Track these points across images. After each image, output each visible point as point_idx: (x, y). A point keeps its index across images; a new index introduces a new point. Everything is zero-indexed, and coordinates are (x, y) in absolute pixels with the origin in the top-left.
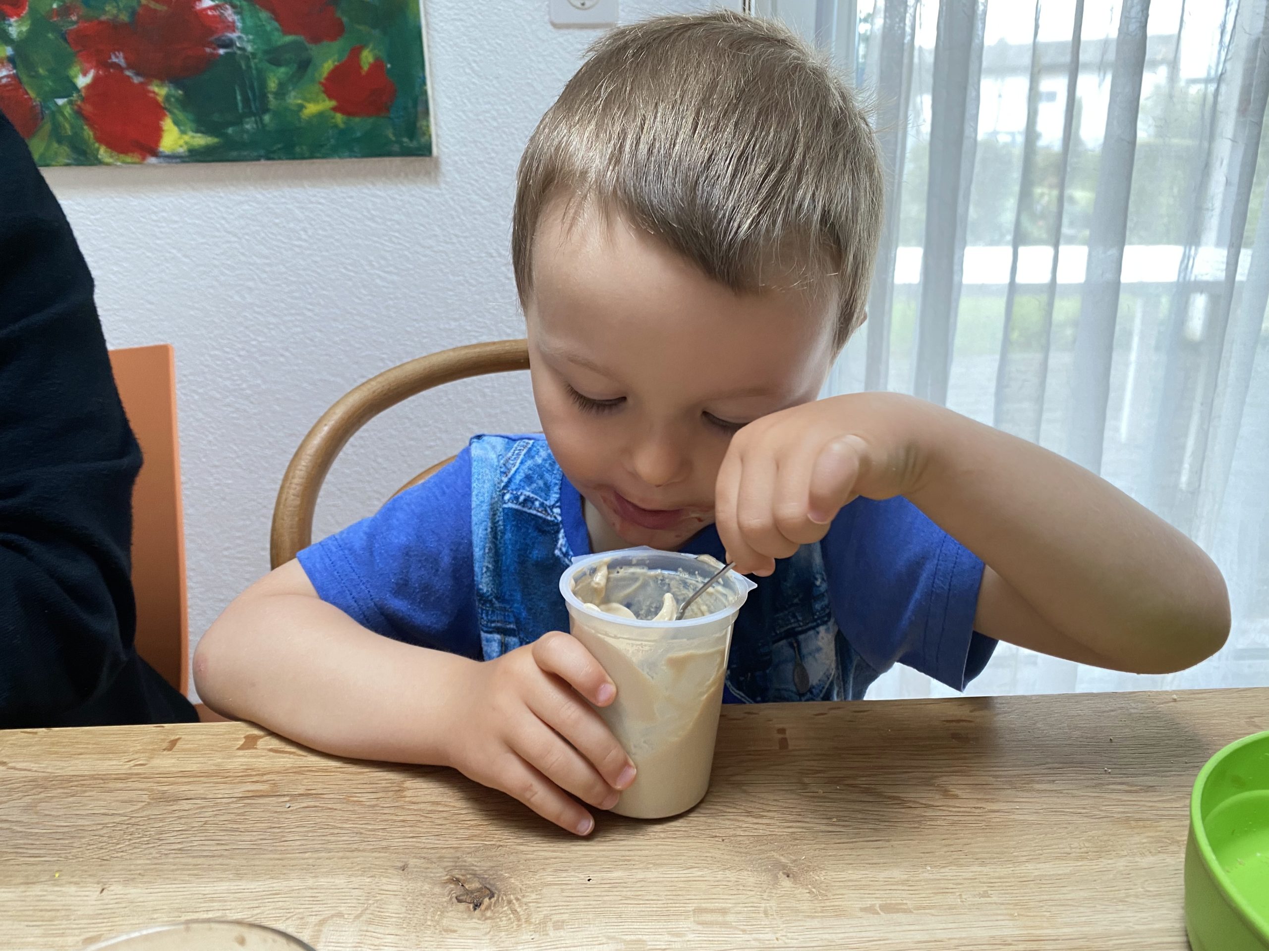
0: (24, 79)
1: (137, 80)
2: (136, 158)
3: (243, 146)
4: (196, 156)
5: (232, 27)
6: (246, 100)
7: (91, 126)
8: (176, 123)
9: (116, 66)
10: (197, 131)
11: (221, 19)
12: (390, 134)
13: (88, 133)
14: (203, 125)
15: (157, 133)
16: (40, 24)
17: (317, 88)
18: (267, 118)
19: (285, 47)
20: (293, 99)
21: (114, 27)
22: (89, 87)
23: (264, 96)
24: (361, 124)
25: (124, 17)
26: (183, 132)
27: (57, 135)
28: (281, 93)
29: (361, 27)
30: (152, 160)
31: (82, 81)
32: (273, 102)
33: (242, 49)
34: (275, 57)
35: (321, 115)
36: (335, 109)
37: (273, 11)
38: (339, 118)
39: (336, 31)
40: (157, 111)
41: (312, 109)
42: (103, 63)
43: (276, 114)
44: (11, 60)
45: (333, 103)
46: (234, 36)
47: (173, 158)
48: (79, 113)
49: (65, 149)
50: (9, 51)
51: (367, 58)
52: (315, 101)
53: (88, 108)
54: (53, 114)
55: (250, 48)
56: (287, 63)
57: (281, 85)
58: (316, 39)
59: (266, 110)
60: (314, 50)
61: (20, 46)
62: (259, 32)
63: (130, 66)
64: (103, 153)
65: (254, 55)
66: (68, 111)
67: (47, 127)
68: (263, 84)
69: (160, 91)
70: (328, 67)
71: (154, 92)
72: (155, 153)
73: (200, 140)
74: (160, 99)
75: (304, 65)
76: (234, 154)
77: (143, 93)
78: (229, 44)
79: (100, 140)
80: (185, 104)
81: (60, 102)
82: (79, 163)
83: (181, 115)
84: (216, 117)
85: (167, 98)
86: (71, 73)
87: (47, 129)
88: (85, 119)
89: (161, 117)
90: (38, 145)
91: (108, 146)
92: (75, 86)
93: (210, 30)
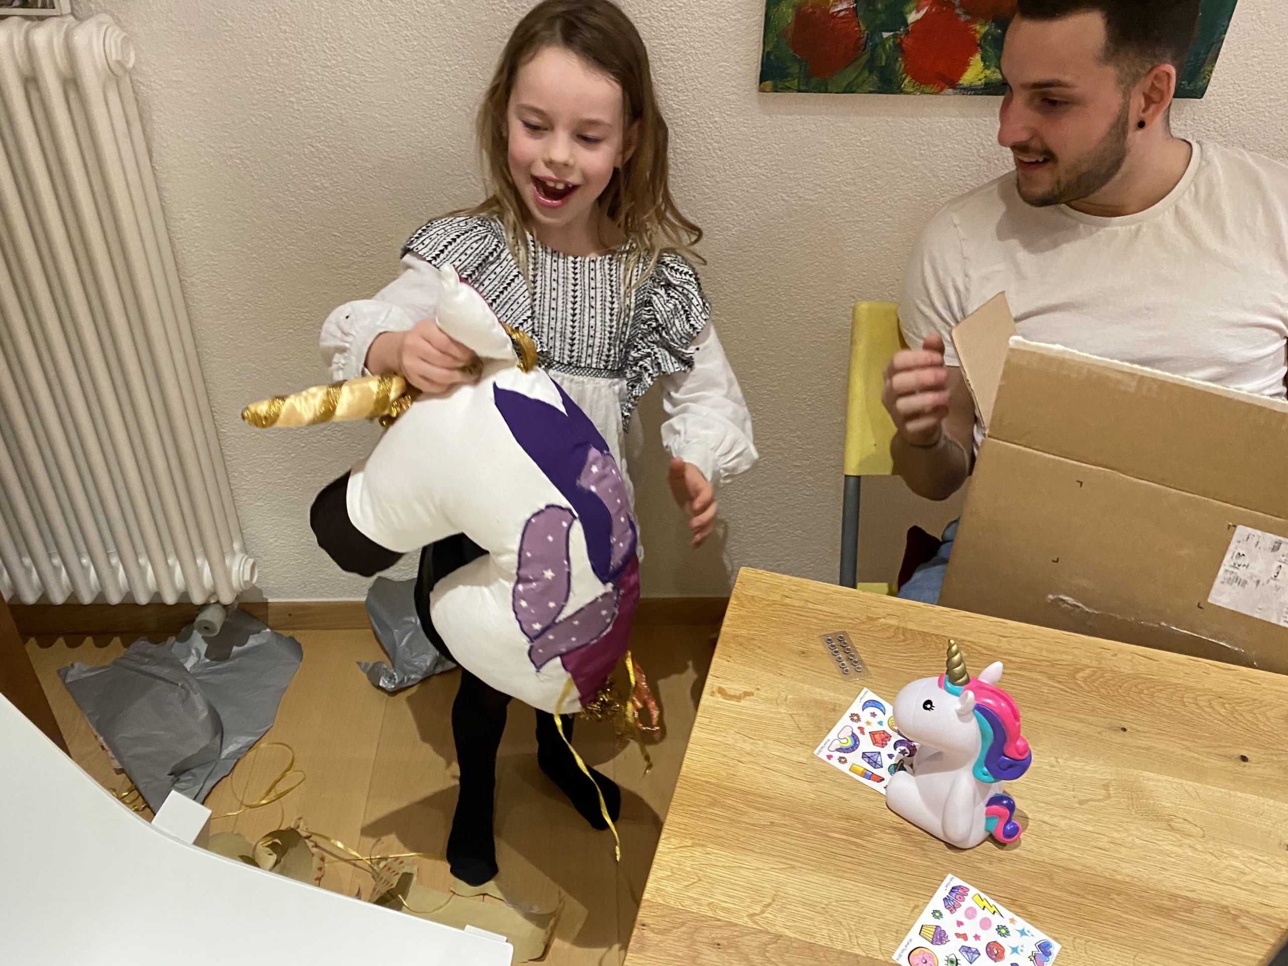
0: (860, 13)
1: (963, 18)
2: (936, 89)
4: (989, 89)
7: (905, 59)
9: (950, 5)
13: (903, 65)
15: (964, 65)
22: (917, 22)
26: (986, 67)
27: (871, 66)
30: (950, 91)
31: (913, 17)
40: (970, 47)
47: (969, 90)
48: (899, 46)
49: (874, 78)
53: (910, 42)
54: (875, 46)
64: (907, 83)
66: (889, 44)
69: (981, 29)
71: (975, 30)
72: (954, 85)
74: (978, 36)
77: (964, 30)
79: (908, 72)
80: (997, 42)
81: (886, 35)
82: (881, 91)
83: (990, 52)
85: (985, 36)
86: (907, 9)
87: (866, 57)
88: (903, 51)
89: (972, 54)
90: (850, 74)
91: (914, 77)
92: (905, 20)
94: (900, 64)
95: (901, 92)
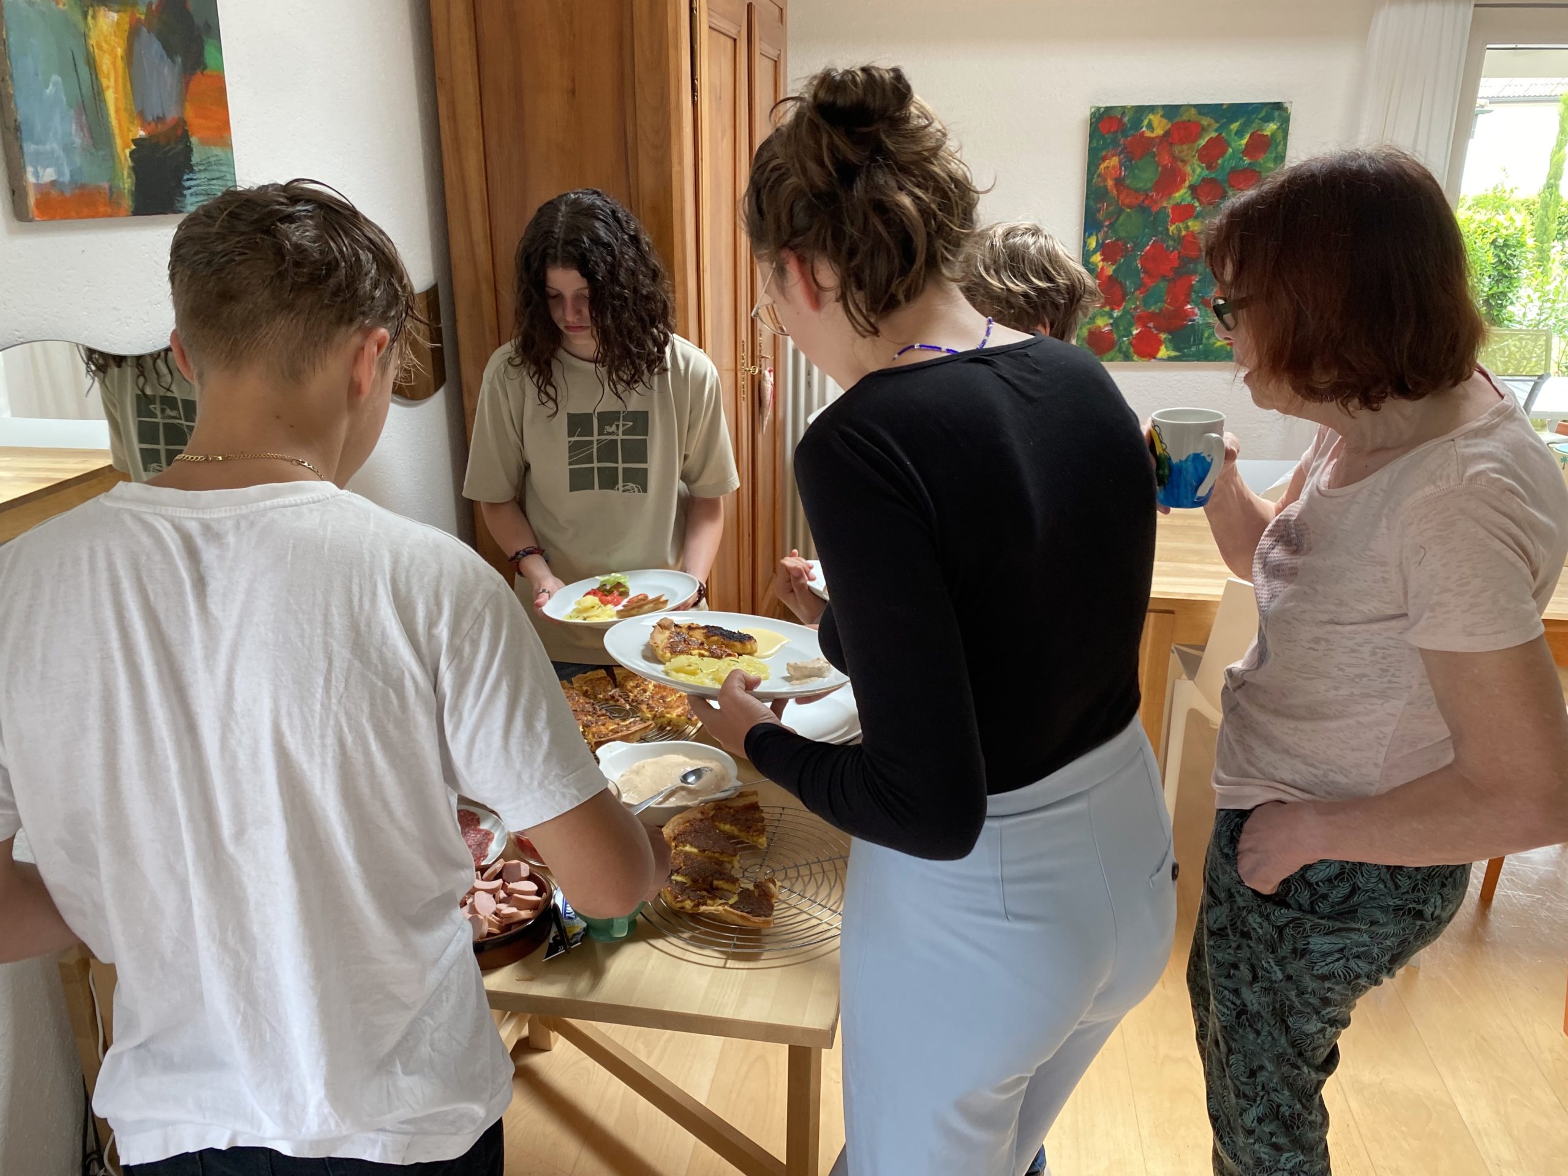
0: (1114, 331)
1: (1155, 332)
2: (1147, 359)
3: (1189, 356)
4: (1170, 359)
5: (1196, 315)
6: (1194, 341)
7: (1133, 348)
8: (1166, 347)
9: (1150, 328)
10: (1173, 350)
11: (1193, 312)
13: (1132, 350)
14: (1176, 349)
15: (1158, 350)
16: (1126, 312)
18: (1201, 347)
20: (1212, 340)
21: (1153, 314)
22: (1137, 334)
23: (1202, 339)
25: (1157, 311)
26: (1168, 350)
27: (1120, 351)
28: (1209, 338)
30: (1153, 360)
31: (1135, 332)
32: (1204, 341)
33: (1198, 323)
35: (1220, 347)
40: (1160, 343)
42: (1145, 326)
43: (1205, 345)
44: (1111, 324)
46: (1195, 318)
47: (1162, 360)
48: (1130, 343)
49: (1122, 355)
50: (1111, 321)
53: (1134, 341)
54: (1120, 343)
55: (1201, 323)
59: (1201, 344)
61: (1115, 319)
62: (1206, 317)
63: (1155, 328)
64: (1135, 357)
66: (1126, 343)
67: (1117, 348)
68: (1202, 334)
69: (1163, 336)
71: (1161, 336)
72: (1154, 358)
73: (1173, 354)
74: (1162, 338)
76: (1185, 359)
77: (1156, 337)
78: (1194, 320)
79: (1135, 353)
80: (1170, 341)
81: (1125, 339)
82: (1124, 359)
83: (1168, 343)
84: (1182, 346)
85: (1165, 338)
86: (1132, 329)
88: (1132, 345)
89: (1161, 345)
90: (1111, 354)
91: (1138, 354)
92: (1132, 334)
93: (1187, 315)
95: (1133, 361)
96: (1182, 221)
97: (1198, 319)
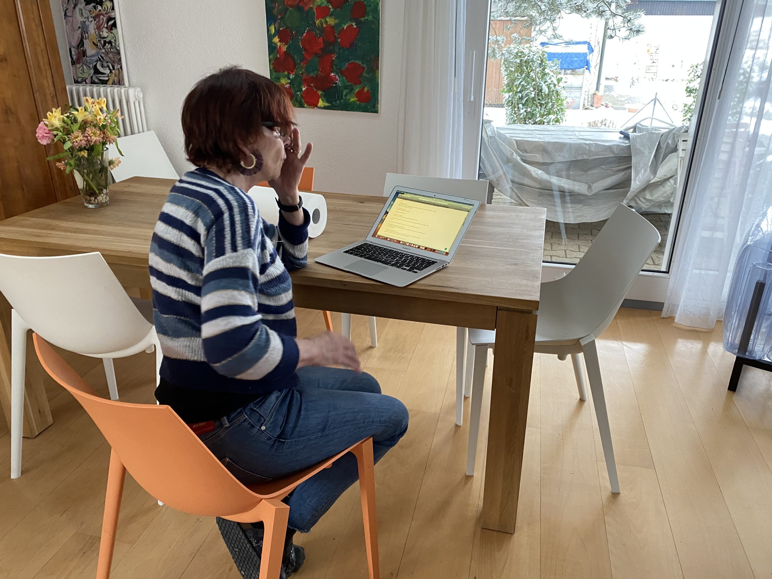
0: (292, 87)
1: (315, 90)
2: (313, 107)
3: (335, 106)
4: (325, 108)
5: (337, 80)
6: (338, 96)
7: (304, 99)
8: (322, 100)
9: (311, 86)
10: (326, 102)
11: (335, 78)
12: (369, 107)
14: (327, 101)
15: (318, 102)
16: (297, 76)
17: (354, 95)
18: (342, 101)
19: (348, 86)
20: (348, 97)
21: (312, 77)
23: (342, 96)
24: (363, 104)
25: (315, 76)
26: (323, 102)
28: (346, 96)
29: (365, 82)
30: (316, 108)
31: (304, 89)
32: (344, 98)
33: (339, 85)
34: (346, 87)
35: (354, 101)
36: (357, 100)
37: (346, 77)
38: (358, 102)
39: (360, 83)
40: (318, 97)
41: (352, 100)
42: (309, 86)
43: (344, 100)
44: (289, 83)
45: (357, 99)
46: (337, 82)
47: (320, 108)
48: (302, 96)
49: (298, 104)
50: (289, 81)
51: (366, 89)
52: (353, 98)
53: (304, 95)
54: (296, 96)
55: (340, 85)
56: (348, 89)
57: (346, 94)
58: (355, 84)
59: (342, 99)
60: (354, 87)
61: (291, 80)
62: (343, 82)
63: (314, 87)
64: (305, 105)
65: (341, 86)
66: (299, 95)
68: (342, 93)
70: (357, 90)
71: (319, 93)
72: (317, 107)
73: (327, 104)
74: (319, 95)
75: (352, 90)
76: (334, 108)
77: (316, 92)
78: (336, 84)
79: (305, 102)
80: (324, 96)
81: (298, 93)
82: (300, 107)
83: (323, 98)
84: (331, 99)
85: (321, 94)
86: (302, 87)
87: (295, 98)
88: (303, 97)
91: (307, 104)
92: (302, 90)
93: (332, 80)
94: (303, 101)
95: (304, 107)
96: (323, 18)
97: (339, 83)
